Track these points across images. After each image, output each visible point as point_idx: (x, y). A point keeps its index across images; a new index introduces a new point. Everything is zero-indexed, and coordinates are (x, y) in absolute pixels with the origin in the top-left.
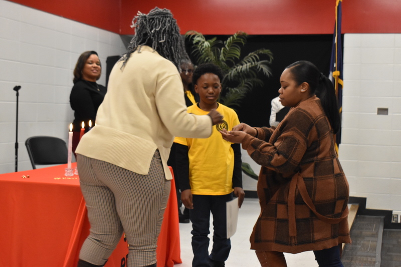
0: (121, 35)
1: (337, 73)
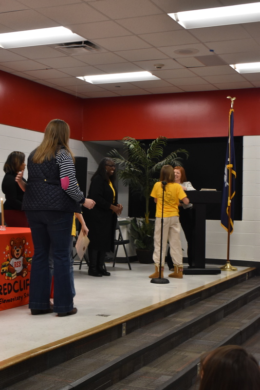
0: (84, 141)
1: (231, 166)
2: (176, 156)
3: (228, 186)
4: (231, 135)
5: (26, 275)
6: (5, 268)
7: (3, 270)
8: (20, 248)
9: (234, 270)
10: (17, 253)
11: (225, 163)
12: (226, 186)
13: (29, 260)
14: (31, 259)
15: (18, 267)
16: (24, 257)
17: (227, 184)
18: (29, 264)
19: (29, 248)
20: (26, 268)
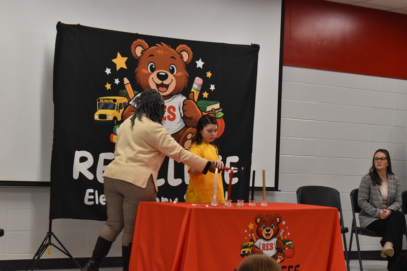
5: (282, 261)
6: (247, 250)
7: (244, 252)
8: (272, 227)
10: (266, 233)
13: (287, 244)
14: (291, 242)
15: (268, 250)
16: (279, 238)
18: (287, 249)
19: (287, 228)
20: (282, 253)
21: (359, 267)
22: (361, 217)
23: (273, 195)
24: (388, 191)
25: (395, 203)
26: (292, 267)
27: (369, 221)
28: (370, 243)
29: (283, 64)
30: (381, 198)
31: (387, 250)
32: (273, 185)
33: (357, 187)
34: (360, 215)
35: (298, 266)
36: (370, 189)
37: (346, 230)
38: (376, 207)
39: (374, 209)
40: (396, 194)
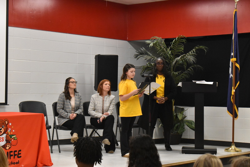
2: (195, 51)
3: (232, 77)
4: (234, 32)
5: (10, 148)
8: (3, 127)
9: (237, 151)
11: (230, 57)
12: (230, 77)
13: (13, 137)
14: (15, 136)
16: (7, 134)
17: (231, 75)
18: (13, 140)
19: (13, 127)
20: (10, 143)
21: (58, 149)
22: (59, 119)
23: (5, 108)
24: (75, 103)
25: (79, 110)
26: (16, 151)
27: (63, 121)
28: (64, 134)
29: (9, 25)
30: (70, 107)
31: (74, 138)
32: (4, 102)
33: (56, 101)
34: (58, 118)
35: (20, 151)
36: (64, 101)
37: (50, 127)
38: (68, 113)
39: (66, 114)
40: (80, 104)
